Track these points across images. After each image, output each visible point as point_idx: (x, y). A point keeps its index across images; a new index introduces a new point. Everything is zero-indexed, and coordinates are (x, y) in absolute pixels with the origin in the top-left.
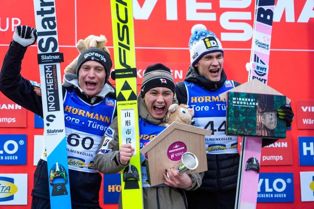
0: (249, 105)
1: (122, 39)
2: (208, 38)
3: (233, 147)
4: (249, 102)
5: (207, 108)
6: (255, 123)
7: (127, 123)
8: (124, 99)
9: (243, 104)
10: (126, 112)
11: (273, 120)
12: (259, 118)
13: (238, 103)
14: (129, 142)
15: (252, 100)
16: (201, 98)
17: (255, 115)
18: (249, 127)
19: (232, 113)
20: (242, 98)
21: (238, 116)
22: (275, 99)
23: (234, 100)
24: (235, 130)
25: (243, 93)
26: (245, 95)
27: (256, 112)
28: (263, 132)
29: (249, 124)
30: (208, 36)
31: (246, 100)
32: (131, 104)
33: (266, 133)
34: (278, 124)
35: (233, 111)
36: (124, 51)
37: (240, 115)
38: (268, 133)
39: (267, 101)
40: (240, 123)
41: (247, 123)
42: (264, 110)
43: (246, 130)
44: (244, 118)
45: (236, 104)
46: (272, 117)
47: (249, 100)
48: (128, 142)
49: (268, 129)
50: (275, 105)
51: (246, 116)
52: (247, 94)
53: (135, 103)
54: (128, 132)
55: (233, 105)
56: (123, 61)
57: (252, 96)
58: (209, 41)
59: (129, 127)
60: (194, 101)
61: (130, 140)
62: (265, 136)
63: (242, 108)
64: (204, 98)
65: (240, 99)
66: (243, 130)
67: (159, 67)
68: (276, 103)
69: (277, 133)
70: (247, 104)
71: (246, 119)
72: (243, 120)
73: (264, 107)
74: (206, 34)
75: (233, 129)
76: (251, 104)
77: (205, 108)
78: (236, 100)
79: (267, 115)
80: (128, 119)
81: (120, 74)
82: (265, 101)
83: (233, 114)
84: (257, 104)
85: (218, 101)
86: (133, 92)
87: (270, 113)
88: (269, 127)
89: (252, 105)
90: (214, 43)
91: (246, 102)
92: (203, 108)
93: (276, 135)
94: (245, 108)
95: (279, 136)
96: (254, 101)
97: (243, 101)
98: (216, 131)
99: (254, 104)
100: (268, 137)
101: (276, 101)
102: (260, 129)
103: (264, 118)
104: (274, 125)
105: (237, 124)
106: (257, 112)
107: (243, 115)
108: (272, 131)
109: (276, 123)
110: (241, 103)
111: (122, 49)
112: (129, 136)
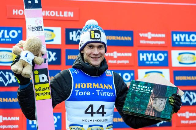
0: (145, 91)
2: (94, 30)
3: (108, 127)
4: (146, 89)
5: (88, 93)
6: (146, 105)
9: (140, 90)
11: (162, 105)
12: (151, 102)
13: (137, 88)
15: (149, 88)
16: (84, 85)
17: (148, 99)
18: (140, 107)
19: (129, 95)
20: (141, 85)
21: (134, 98)
22: (168, 89)
23: (134, 86)
24: (129, 108)
25: (143, 82)
26: (144, 83)
27: (149, 97)
28: (151, 112)
29: (141, 105)
30: (94, 29)
31: (144, 87)
33: (154, 114)
34: (165, 108)
35: (130, 94)
37: (136, 98)
38: (155, 114)
39: (160, 90)
40: (134, 104)
41: (140, 104)
42: (157, 96)
43: (138, 109)
44: (139, 100)
45: (135, 89)
46: (162, 102)
47: (146, 87)
49: (156, 111)
50: (166, 93)
51: (141, 99)
52: (145, 83)
55: (132, 90)
57: (149, 85)
58: (94, 33)
60: (78, 87)
62: (152, 116)
63: (139, 92)
64: (86, 84)
65: (139, 86)
66: (135, 109)
68: (168, 92)
69: (164, 115)
70: (144, 90)
71: (140, 101)
72: (137, 101)
73: (157, 93)
74: (94, 27)
75: (127, 107)
76: (147, 90)
77: (87, 93)
78: (136, 87)
79: (159, 100)
82: (159, 89)
83: (130, 97)
84: (152, 91)
85: (98, 87)
87: (161, 99)
88: (157, 110)
89: (147, 92)
90: (97, 36)
91: (143, 88)
92: (86, 93)
93: (161, 117)
94: (141, 92)
95: (164, 117)
96: (150, 89)
97: (141, 88)
98: (95, 113)
99: (149, 90)
100: (154, 117)
101: (169, 91)
102: (149, 110)
103: (155, 102)
104: (162, 108)
105: (132, 104)
106: (151, 97)
107: (138, 97)
108: (159, 113)
109: (164, 107)
110: (139, 89)
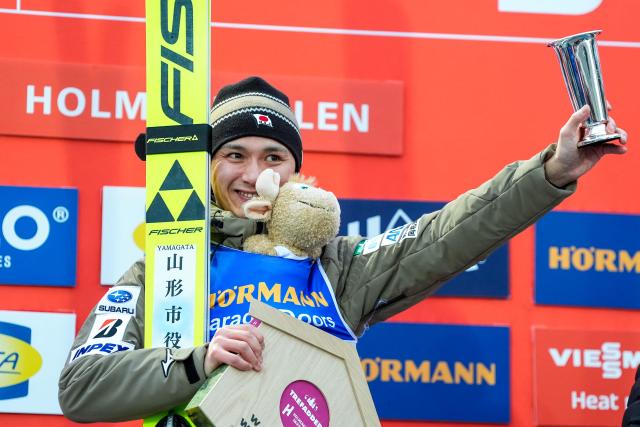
1: (171, 37)
7: (173, 287)
8: (168, 217)
10: (170, 254)
14: (175, 345)
32: (187, 231)
36: (177, 73)
48: (171, 345)
53: (200, 229)
54: (174, 314)
56: (171, 104)
59: (176, 301)
61: (178, 337)
67: (256, 85)
80: (175, 274)
81: (161, 140)
86: (194, 196)
111: (172, 66)
112: (174, 327)
